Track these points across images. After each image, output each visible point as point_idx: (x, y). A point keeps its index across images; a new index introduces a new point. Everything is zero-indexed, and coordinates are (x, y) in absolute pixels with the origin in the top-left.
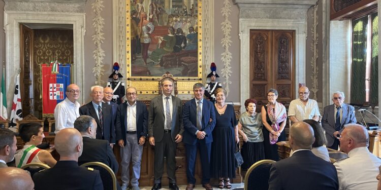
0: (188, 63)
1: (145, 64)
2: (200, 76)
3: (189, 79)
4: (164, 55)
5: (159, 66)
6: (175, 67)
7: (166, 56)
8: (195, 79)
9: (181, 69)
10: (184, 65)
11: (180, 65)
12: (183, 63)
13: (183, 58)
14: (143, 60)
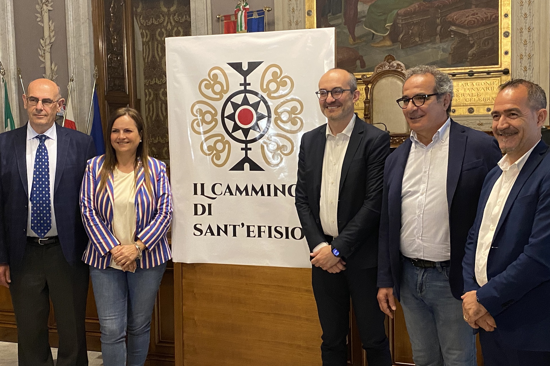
0: (470, 26)
1: (351, 40)
2: (505, 62)
3: (471, 74)
4: (402, 11)
5: (388, 43)
6: (433, 42)
7: (405, 14)
8: (488, 73)
9: (448, 45)
10: (456, 33)
11: (445, 35)
12: (453, 28)
13: (454, 15)
14: (346, 31)
